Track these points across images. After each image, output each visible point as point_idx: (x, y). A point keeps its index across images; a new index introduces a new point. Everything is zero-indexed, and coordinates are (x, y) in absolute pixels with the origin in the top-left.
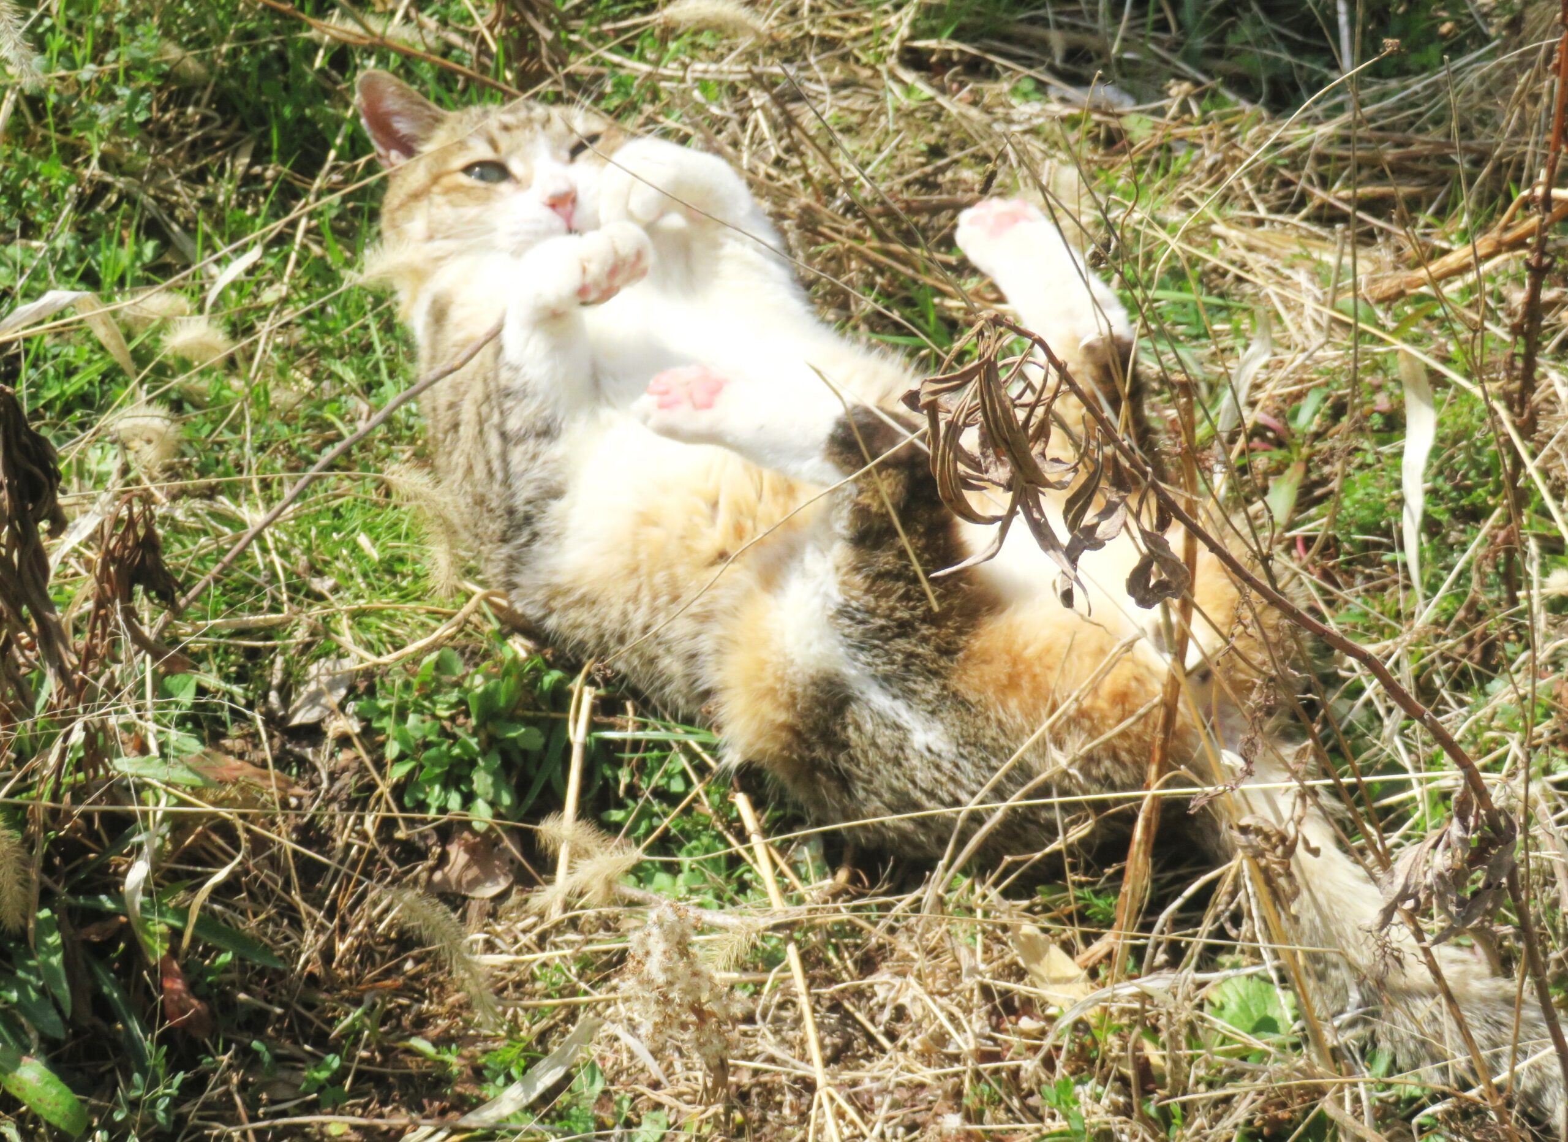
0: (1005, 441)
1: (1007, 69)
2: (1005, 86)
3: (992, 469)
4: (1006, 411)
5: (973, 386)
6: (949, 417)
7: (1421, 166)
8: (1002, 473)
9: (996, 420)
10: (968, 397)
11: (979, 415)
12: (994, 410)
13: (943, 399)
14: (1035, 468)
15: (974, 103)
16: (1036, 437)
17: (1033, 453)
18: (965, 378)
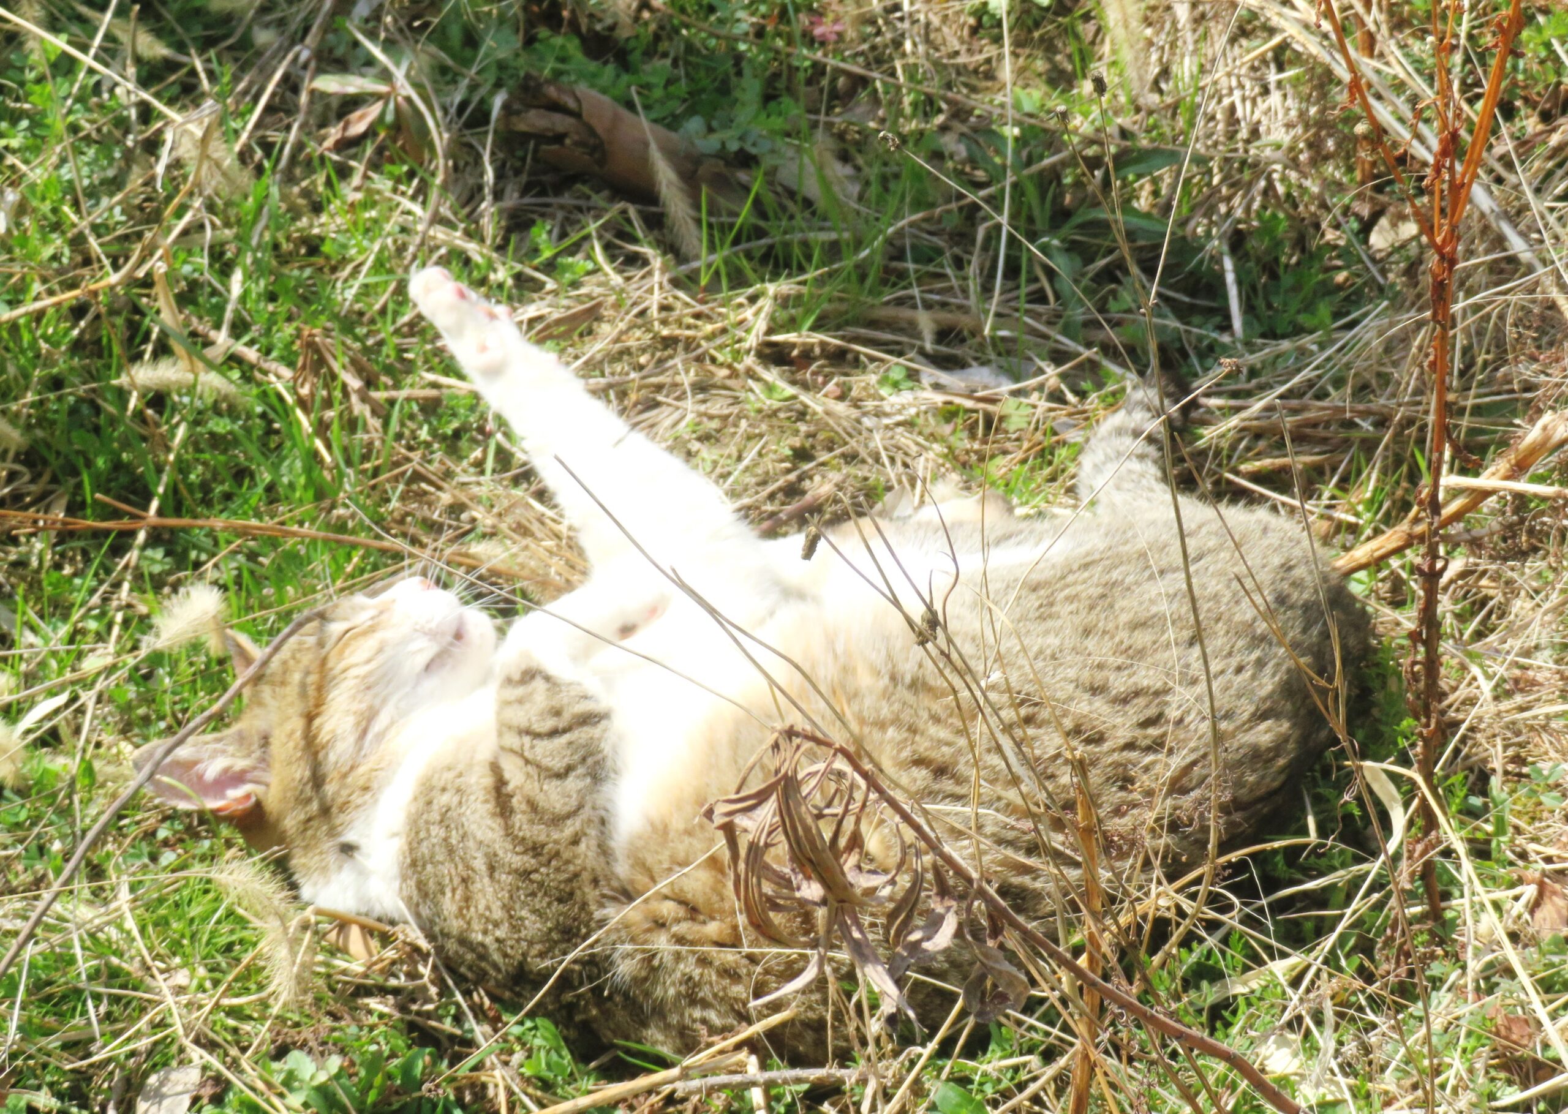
1: (872, 359)
2: (873, 379)
4: (807, 829)
6: (750, 837)
7: (1321, 432)
10: (768, 812)
13: (741, 821)
15: (841, 398)
16: (850, 848)
17: (846, 868)
18: (761, 797)
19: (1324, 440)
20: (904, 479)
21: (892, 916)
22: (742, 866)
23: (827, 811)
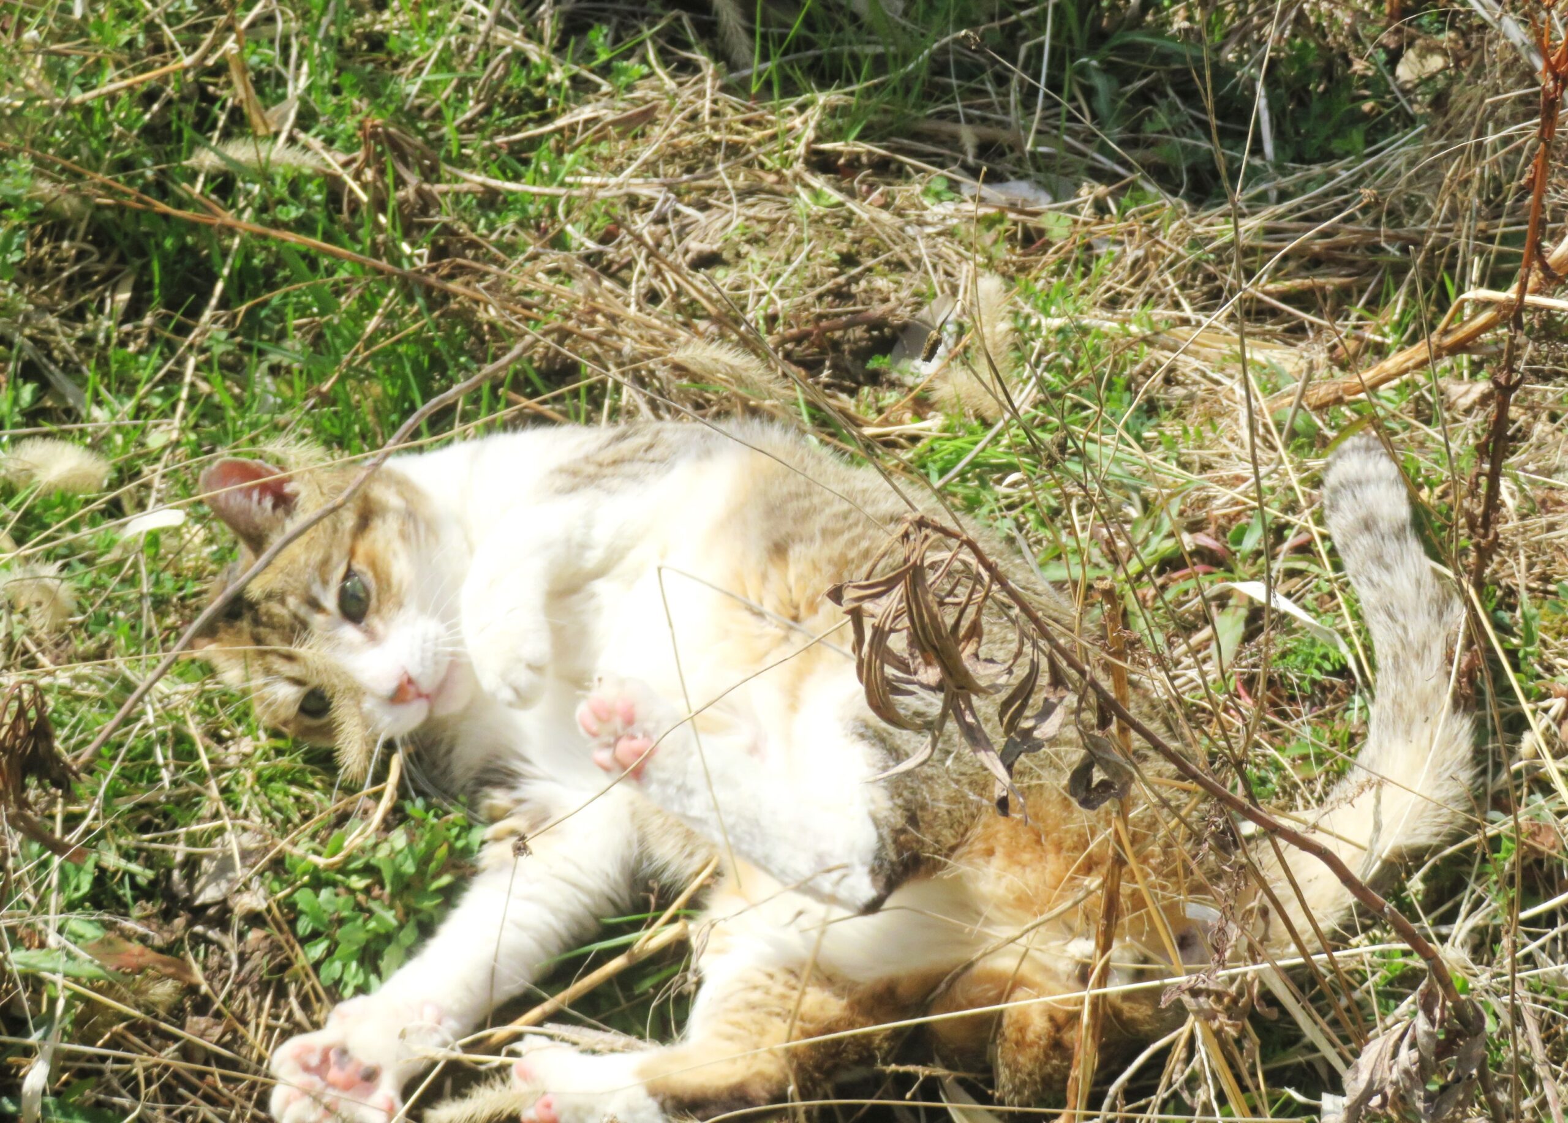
0: (934, 648)
1: (918, 170)
2: (917, 189)
3: (921, 670)
4: (932, 616)
5: (899, 591)
6: (876, 621)
7: (1349, 256)
8: (932, 674)
9: (924, 628)
10: (894, 600)
11: (905, 621)
12: (921, 616)
13: (867, 606)
14: (966, 674)
15: (885, 206)
16: (968, 637)
17: (964, 656)
18: (890, 584)
19: (1351, 263)
20: (946, 287)
21: (1006, 705)
22: (866, 648)
23: (948, 600)
